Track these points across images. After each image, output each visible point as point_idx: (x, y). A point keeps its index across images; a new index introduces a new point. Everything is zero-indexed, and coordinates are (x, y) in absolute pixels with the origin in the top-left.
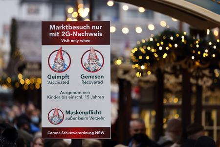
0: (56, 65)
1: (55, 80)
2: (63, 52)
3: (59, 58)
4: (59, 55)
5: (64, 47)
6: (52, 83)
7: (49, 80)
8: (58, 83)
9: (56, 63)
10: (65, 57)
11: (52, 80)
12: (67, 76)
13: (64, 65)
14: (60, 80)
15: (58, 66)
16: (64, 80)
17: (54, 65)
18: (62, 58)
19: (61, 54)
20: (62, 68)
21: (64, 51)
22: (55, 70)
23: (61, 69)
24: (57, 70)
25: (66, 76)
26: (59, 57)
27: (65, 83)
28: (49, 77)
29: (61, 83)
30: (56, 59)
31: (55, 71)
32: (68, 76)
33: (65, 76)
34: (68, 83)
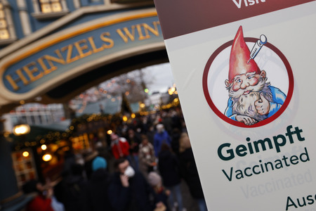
0: (237, 100)
1: (250, 159)
2: (250, 45)
3: (244, 71)
4: (240, 58)
5: (252, 26)
6: (241, 174)
7: (227, 165)
8: (265, 167)
9: (235, 94)
10: (266, 60)
11: (238, 163)
12: (294, 133)
13: (268, 91)
14: (270, 155)
15: (249, 101)
16: (288, 150)
17: (232, 101)
18: (255, 68)
19: (247, 52)
20: (264, 107)
21: (255, 40)
22: (240, 118)
23: (263, 110)
24: (247, 120)
25: (289, 134)
26: (242, 68)
27: (295, 159)
28: (225, 152)
29: (279, 164)
30: (231, 79)
31: (242, 124)
32: (298, 131)
33: (284, 132)
34: (305, 156)
